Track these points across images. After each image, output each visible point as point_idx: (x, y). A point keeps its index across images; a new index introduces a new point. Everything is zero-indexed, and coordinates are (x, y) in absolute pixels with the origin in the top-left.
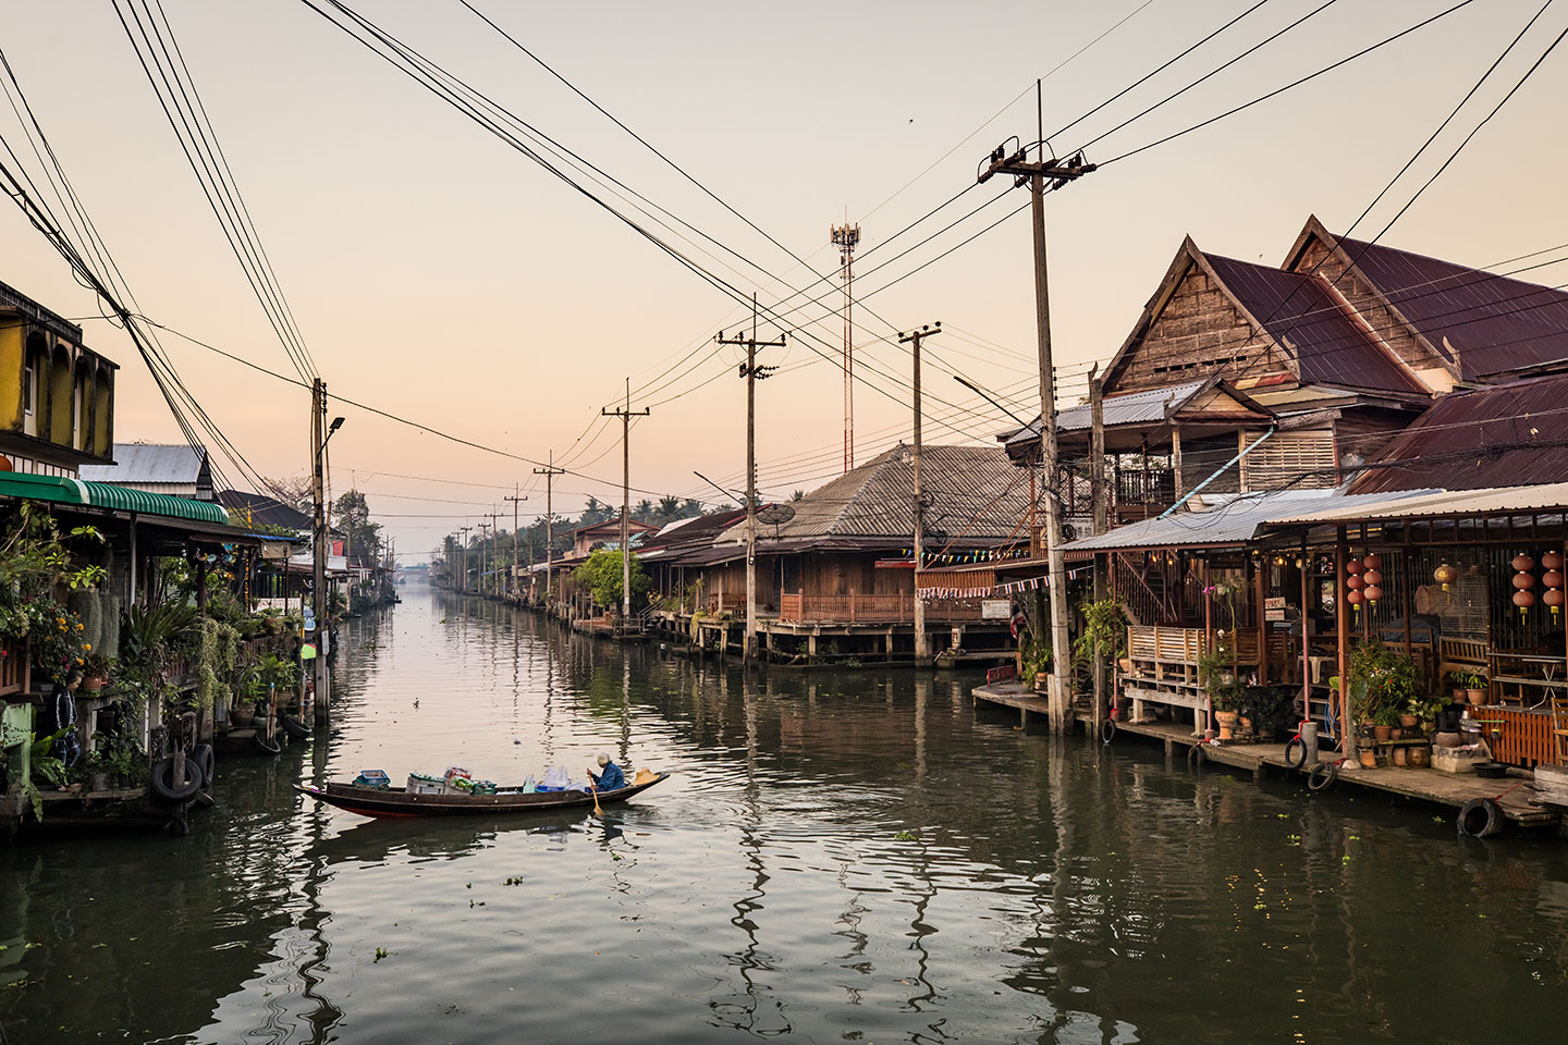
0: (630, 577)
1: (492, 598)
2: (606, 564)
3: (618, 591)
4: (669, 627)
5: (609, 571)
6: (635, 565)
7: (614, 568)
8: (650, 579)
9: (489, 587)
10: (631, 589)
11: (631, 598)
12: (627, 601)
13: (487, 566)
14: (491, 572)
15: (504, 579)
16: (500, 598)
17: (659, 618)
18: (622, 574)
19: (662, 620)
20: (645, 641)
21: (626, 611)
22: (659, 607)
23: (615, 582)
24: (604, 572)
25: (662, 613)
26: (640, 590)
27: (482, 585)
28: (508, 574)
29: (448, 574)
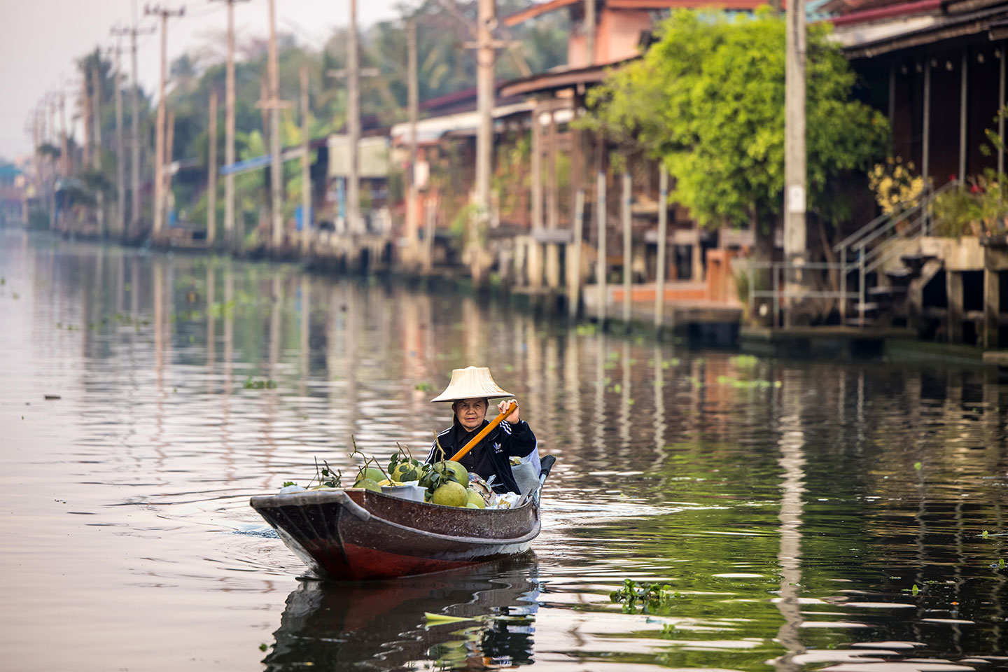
0: (808, 110)
1: (260, 254)
2: (716, 63)
3: (761, 163)
4: (955, 294)
5: (731, 87)
6: (825, 66)
7: (749, 77)
8: (880, 120)
9: (250, 220)
10: (813, 157)
11: (812, 188)
12: (796, 200)
13: (239, 146)
14: (252, 166)
15: (303, 186)
16: (288, 255)
17: (916, 264)
18: (779, 99)
19: (929, 270)
20: (866, 348)
21: (794, 238)
22: (914, 222)
23: (752, 128)
24: (713, 95)
25: (929, 246)
26: (846, 161)
27: (220, 215)
28: (319, 170)
29: (98, 181)
